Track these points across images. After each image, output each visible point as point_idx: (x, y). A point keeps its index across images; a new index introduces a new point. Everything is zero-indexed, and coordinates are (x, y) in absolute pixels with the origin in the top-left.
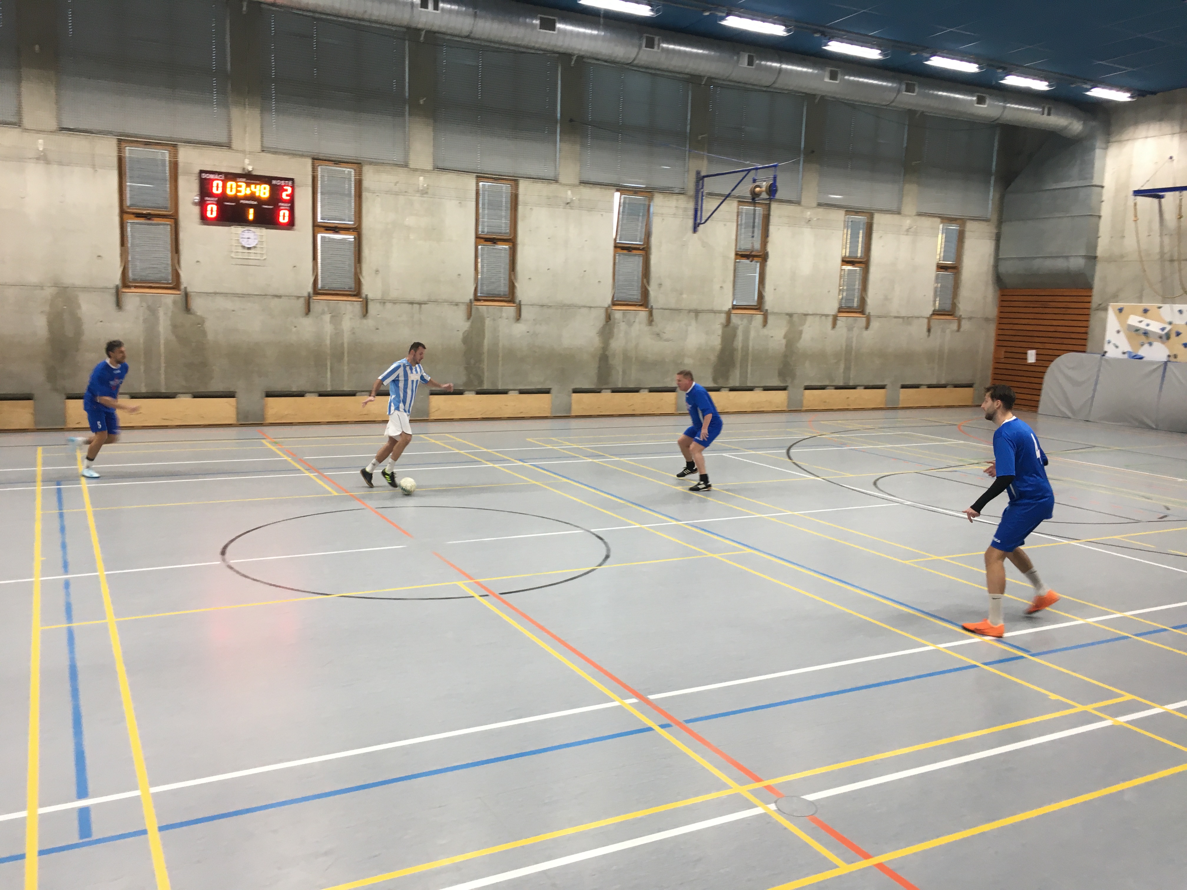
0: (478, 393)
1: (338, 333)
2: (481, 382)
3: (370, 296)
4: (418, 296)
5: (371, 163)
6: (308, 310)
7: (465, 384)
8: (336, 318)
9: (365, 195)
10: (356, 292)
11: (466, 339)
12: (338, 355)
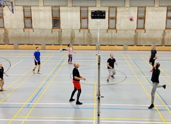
0: (137, 46)
1: (112, 36)
2: (137, 44)
3: (118, 29)
4: (126, 29)
5: (118, 7)
6: (107, 32)
7: (134, 44)
8: (112, 33)
9: (117, 12)
10: (115, 28)
11: (135, 36)
12: (112, 39)
